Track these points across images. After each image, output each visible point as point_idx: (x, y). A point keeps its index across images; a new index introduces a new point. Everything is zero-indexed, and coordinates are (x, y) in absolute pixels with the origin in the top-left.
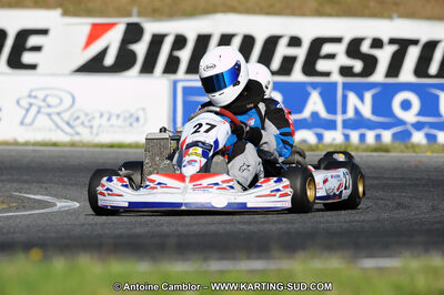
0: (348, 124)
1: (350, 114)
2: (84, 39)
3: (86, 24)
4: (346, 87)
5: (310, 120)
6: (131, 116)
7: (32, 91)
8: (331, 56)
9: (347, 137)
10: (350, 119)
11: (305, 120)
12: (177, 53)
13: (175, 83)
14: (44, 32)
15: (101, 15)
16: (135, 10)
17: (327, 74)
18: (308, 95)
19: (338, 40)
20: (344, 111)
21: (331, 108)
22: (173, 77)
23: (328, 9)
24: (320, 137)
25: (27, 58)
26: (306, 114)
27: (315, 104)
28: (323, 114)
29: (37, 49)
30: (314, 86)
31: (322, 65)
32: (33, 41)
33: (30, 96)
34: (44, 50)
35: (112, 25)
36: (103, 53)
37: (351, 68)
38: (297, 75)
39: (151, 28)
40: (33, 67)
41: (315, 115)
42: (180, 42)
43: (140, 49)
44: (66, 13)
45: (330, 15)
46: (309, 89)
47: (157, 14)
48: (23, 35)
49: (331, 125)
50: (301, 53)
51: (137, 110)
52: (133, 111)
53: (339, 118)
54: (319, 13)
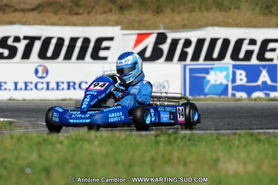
2: (133, 43)
3: (135, 34)
6: (161, 85)
11: (259, 86)
12: (186, 50)
13: (185, 66)
14: (111, 39)
16: (162, 26)
18: (260, 72)
21: (273, 79)
22: (183, 63)
25: (102, 54)
26: (260, 82)
27: (264, 77)
28: (269, 82)
29: (107, 48)
30: (264, 67)
32: (105, 44)
34: (111, 49)
40: (105, 58)
41: (264, 83)
42: (188, 43)
43: (165, 47)
46: (261, 69)
48: (99, 41)
51: (164, 82)
52: (161, 82)
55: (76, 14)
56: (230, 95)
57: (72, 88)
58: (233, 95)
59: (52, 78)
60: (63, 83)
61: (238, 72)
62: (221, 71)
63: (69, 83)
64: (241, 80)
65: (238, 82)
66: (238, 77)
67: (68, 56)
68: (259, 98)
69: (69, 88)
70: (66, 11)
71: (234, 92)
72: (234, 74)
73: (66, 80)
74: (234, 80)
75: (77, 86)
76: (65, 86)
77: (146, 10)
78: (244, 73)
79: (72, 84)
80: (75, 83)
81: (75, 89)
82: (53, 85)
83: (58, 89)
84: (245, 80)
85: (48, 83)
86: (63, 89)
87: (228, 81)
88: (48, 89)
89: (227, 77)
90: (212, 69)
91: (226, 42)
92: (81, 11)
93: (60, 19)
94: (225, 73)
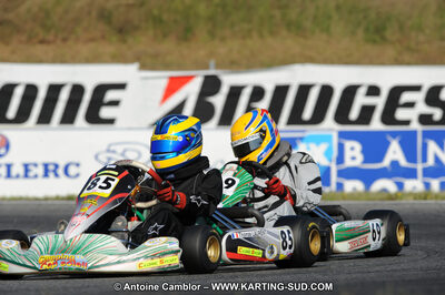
0: (428, 173)
1: (431, 162)
2: (160, 93)
3: (164, 77)
4: (426, 135)
5: (390, 169)
7: (110, 145)
8: (411, 105)
9: (427, 185)
10: (430, 167)
11: (385, 169)
12: (255, 105)
14: (122, 86)
15: (180, 68)
16: (212, 63)
17: (407, 123)
19: (417, 88)
20: (425, 159)
21: (411, 156)
23: (406, 57)
24: (400, 186)
25: (105, 112)
26: (386, 163)
27: (395, 153)
28: (403, 162)
29: (115, 103)
30: (394, 135)
31: (401, 114)
32: (111, 95)
33: (108, 151)
34: (122, 105)
35: (189, 78)
36: (181, 106)
37: (430, 116)
38: (376, 124)
39: (229, 80)
40: (111, 121)
41: (395, 164)
42: (258, 93)
43: (218, 101)
44: (143, 67)
45: (409, 64)
46: (389, 138)
47: (235, 66)
48: (101, 90)
49: (411, 174)
50: (380, 102)
53: (420, 167)
54: (398, 62)
55: (42, 42)
56: (333, 186)
57: (51, 175)
58: (340, 186)
59: (16, 157)
60: (36, 165)
61: (348, 144)
62: (318, 143)
63: (46, 166)
64: (353, 158)
65: (349, 163)
66: (348, 154)
67: (45, 118)
68: (384, 190)
69: (46, 175)
70: (24, 38)
71: (342, 180)
72: (341, 148)
73: (41, 160)
74: (340, 159)
75: (60, 171)
76: (40, 171)
77: (165, 36)
78: (358, 146)
79: (51, 167)
80: (57, 166)
81: (56, 175)
82: (18, 169)
83: (26, 176)
84: (360, 158)
85: (9, 167)
86: (36, 176)
87: (331, 161)
88: (9, 175)
89: (328, 154)
90: (301, 139)
91: (327, 91)
92: (50, 37)
93: (13, 52)
94: (324, 147)
